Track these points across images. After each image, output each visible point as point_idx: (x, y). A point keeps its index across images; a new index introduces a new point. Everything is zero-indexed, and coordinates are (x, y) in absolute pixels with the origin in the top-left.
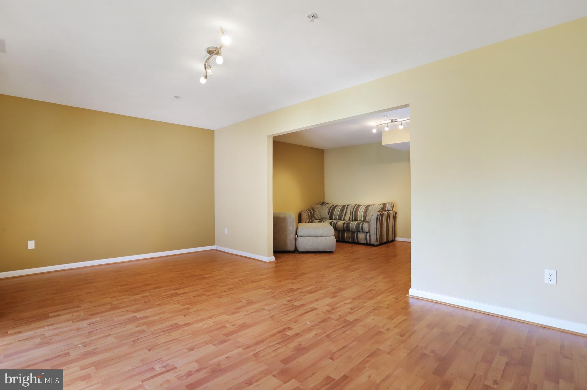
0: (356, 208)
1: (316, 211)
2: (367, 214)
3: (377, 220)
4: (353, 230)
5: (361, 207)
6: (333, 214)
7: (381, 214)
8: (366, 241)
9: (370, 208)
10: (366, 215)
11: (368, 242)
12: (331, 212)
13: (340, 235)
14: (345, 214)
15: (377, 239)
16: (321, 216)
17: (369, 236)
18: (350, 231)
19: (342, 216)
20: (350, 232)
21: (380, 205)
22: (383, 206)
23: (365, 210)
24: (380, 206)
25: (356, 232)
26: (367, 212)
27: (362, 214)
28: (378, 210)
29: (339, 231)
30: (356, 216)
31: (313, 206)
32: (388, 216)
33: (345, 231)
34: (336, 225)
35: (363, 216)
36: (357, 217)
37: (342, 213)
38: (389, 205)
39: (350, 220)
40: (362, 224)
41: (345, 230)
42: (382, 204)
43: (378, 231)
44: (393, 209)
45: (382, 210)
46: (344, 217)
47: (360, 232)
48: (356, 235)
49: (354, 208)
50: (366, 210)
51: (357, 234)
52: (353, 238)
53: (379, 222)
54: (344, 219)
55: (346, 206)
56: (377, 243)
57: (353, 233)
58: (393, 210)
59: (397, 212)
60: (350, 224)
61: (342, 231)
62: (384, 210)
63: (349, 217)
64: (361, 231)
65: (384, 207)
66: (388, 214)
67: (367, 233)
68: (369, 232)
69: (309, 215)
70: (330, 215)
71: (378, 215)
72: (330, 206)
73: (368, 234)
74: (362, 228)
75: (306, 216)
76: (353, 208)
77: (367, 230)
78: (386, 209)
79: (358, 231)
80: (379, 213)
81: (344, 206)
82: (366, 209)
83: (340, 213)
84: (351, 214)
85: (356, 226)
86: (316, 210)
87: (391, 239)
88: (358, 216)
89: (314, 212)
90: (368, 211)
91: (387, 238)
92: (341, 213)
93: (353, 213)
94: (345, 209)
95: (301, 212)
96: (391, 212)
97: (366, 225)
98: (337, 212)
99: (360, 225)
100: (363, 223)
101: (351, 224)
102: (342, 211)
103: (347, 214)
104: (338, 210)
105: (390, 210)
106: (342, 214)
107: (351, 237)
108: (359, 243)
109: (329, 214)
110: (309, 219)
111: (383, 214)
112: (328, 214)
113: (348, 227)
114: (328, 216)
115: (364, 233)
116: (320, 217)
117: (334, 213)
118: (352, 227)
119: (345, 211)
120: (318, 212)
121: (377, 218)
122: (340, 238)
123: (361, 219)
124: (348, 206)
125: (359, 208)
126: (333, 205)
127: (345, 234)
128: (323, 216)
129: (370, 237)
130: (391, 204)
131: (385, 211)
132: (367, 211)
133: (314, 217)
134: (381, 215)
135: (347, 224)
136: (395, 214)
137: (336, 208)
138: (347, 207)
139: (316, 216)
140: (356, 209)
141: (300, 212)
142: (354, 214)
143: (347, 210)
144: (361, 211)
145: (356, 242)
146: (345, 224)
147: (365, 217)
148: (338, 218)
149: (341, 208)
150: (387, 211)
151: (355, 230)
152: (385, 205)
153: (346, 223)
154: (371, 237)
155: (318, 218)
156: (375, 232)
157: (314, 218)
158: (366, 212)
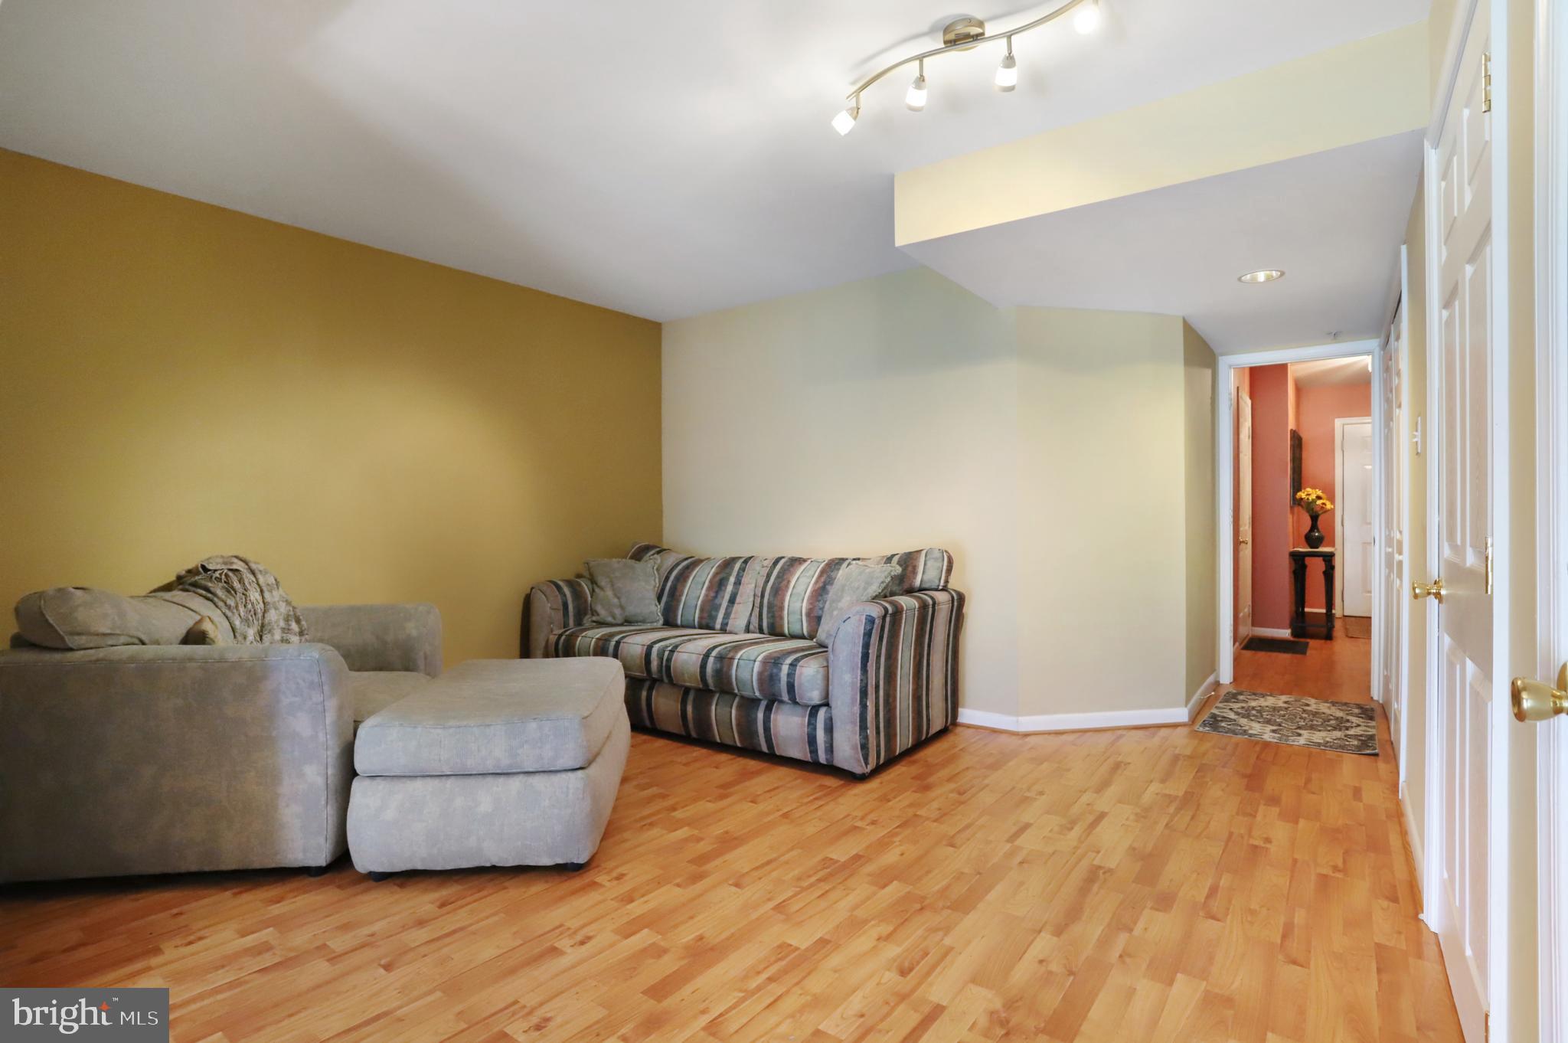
0: (780, 577)
1: (601, 588)
2: (825, 602)
3: (866, 646)
4: (747, 693)
5: (803, 567)
6: (679, 601)
7: (890, 611)
8: (811, 752)
9: (842, 574)
10: (822, 609)
11: (822, 758)
12: (671, 588)
13: (690, 709)
14: (732, 601)
15: (864, 747)
16: (622, 607)
17: (826, 724)
18: (736, 695)
19: (717, 608)
20: (737, 700)
21: (889, 559)
22: (899, 570)
23: (817, 582)
24: (888, 567)
25: (763, 704)
26: (827, 593)
27: (804, 604)
28: (875, 589)
29: (687, 691)
30: (775, 611)
31: (592, 564)
32: (926, 615)
33: (711, 693)
34: (669, 660)
35: (808, 615)
36: (782, 618)
37: (716, 597)
38: (929, 563)
39: (751, 627)
40: (793, 665)
41: (712, 687)
42: (895, 559)
43: (870, 704)
44: (947, 582)
45: (895, 588)
46: (727, 615)
47: (781, 702)
48: (760, 715)
49: (769, 576)
50: (820, 584)
51: (769, 709)
52: (747, 727)
53: (878, 657)
54: (727, 624)
55: (737, 566)
56: (867, 764)
57: (749, 704)
58: (950, 586)
59: (964, 592)
60: (732, 659)
61: (698, 690)
62: (906, 586)
63: (748, 614)
64: (785, 697)
65: (904, 570)
66: (924, 606)
67: (814, 710)
68: (827, 705)
69: (565, 605)
70: (666, 603)
71: (871, 621)
72: (670, 560)
73: (822, 714)
74: (791, 687)
75: (551, 608)
76: (765, 572)
77: (815, 696)
78: (917, 583)
79: (773, 701)
80: (876, 611)
81: (728, 563)
82: (823, 579)
83: (706, 595)
84: (758, 600)
85: (760, 674)
86: (603, 581)
87: (937, 725)
88: (786, 612)
89: (593, 592)
90: (832, 590)
91: (918, 728)
92: (712, 594)
93: (763, 596)
94: (732, 579)
95: (532, 588)
96: (942, 597)
97: (809, 672)
98: (695, 592)
99: (780, 669)
100: (797, 660)
101: (736, 661)
102: (718, 584)
103: (738, 600)
104: (703, 579)
105: (934, 586)
106: (717, 601)
107: (738, 725)
108: (776, 758)
109: (664, 599)
110: (566, 625)
111: (898, 612)
112: (659, 598)
113: (722, 675)
114: (656, 610)
115: (799, 710)
116: (617, 612)
117: (681, 595)
118: (744, 675)
119: (730, 588)
120: (609, 593)
121: (868, 635)
122: (691, 725)
123: (796, 629)
124: (746, 562)
125: (792, 574)
126: (686, 559)
127: (710, 704)
128: (632, 610)
129: (829, 729)
130: (937, 554)
131: (910, 591)
132: (828, 587)
133: (594, 613)
134: (888, 619)
135: (720, 658)
136: (959, 602)
137: (695, 572)
138: (742, 569)
139: (599, 608)
140: (778, 577)
141: (528, 591)
142: (769, 603)
143: (738, 583)
144: (800, 588)
145: (765, 749)
146: (711, 660)
147: (815, 619)
148: (701, 618)
149: (716, 574)
150: (921, 590)
151: (757, 694)
152: (908, 561)
153: (714, 653)
154: (837, 735)
155: (610, 619)
156: (857, 709)
157: (594, 618)
158: (821, 592)
